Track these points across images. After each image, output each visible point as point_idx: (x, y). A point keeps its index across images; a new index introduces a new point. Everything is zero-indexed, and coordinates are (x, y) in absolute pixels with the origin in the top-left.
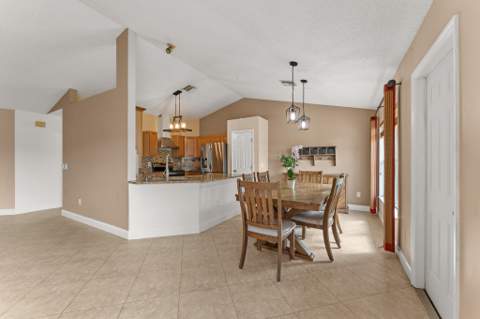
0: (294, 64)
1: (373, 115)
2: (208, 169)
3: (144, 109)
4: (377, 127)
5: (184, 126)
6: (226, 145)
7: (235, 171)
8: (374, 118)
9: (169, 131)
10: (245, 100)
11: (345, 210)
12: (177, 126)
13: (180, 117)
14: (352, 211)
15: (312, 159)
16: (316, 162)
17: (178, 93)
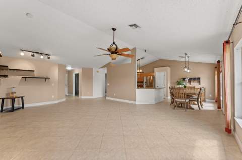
5: (141, 71)
6: (154, 77)
7: (158, 87)
8: (216, 67)
10: (161, 60)
11: (204, 101)
12: (138, 71)
13: (139, 68)
14: (208, 102)
15: (190, 82)
17: (138, 60)
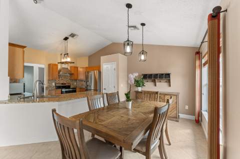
0: (129, 6)
1: (197, 51)
3: (25, 47)
4: (200, 59)
5: (69, 60)
7: (105, 89)
8: (198, 53)
13: (67, 54)
14: (182, 118)
15: (154, 81)
16: (157, 84)
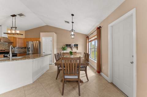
0: (73, 15)
1: (87, 36)
2: (31, 52)
6: (40, 42)
7: (44, 53)
9: (8, 34)
10: (47, 26)
12: (13, 32)
13: (16, 27)
17: (14, 16)
